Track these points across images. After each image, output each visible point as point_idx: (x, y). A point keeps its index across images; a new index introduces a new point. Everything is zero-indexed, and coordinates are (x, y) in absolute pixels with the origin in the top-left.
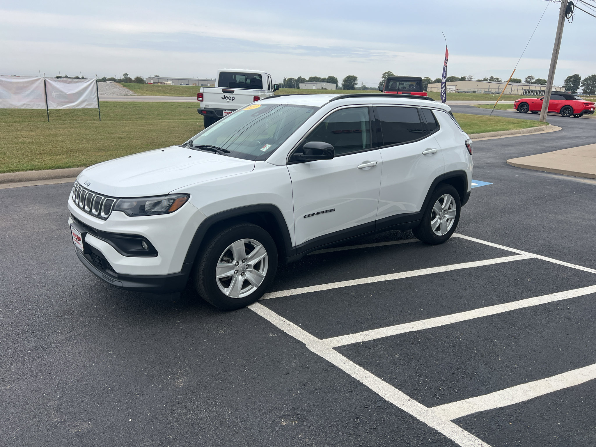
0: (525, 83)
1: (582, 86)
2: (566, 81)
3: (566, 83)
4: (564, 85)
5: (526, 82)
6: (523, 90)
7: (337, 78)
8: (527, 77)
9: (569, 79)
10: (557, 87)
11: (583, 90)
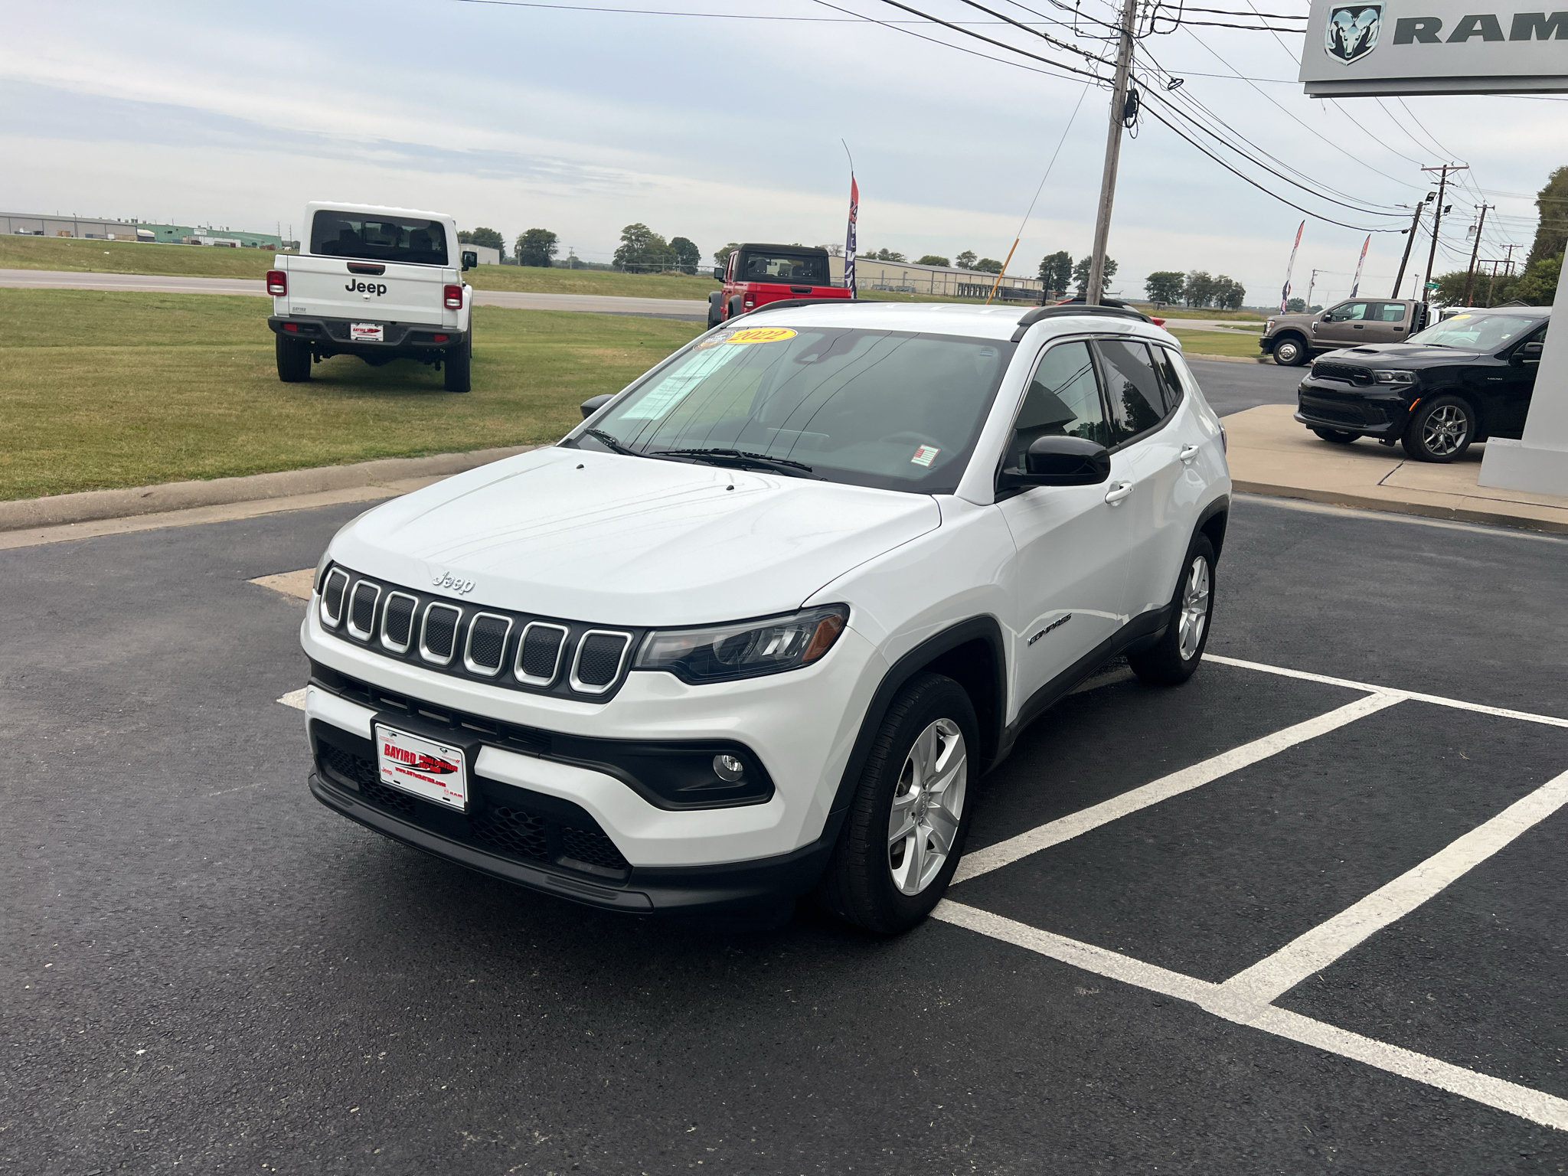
0: (957, 267)
1: (1075, 279)
2: (1043, 267)
3: (1042, 271)
4: (1039, 276)
5: (959, 265)
6: (957, 285)
7: (500, 234)
8: (960, 254)
9: (1049, 262)
10: (1027, 280)
11: (1079, 287)
